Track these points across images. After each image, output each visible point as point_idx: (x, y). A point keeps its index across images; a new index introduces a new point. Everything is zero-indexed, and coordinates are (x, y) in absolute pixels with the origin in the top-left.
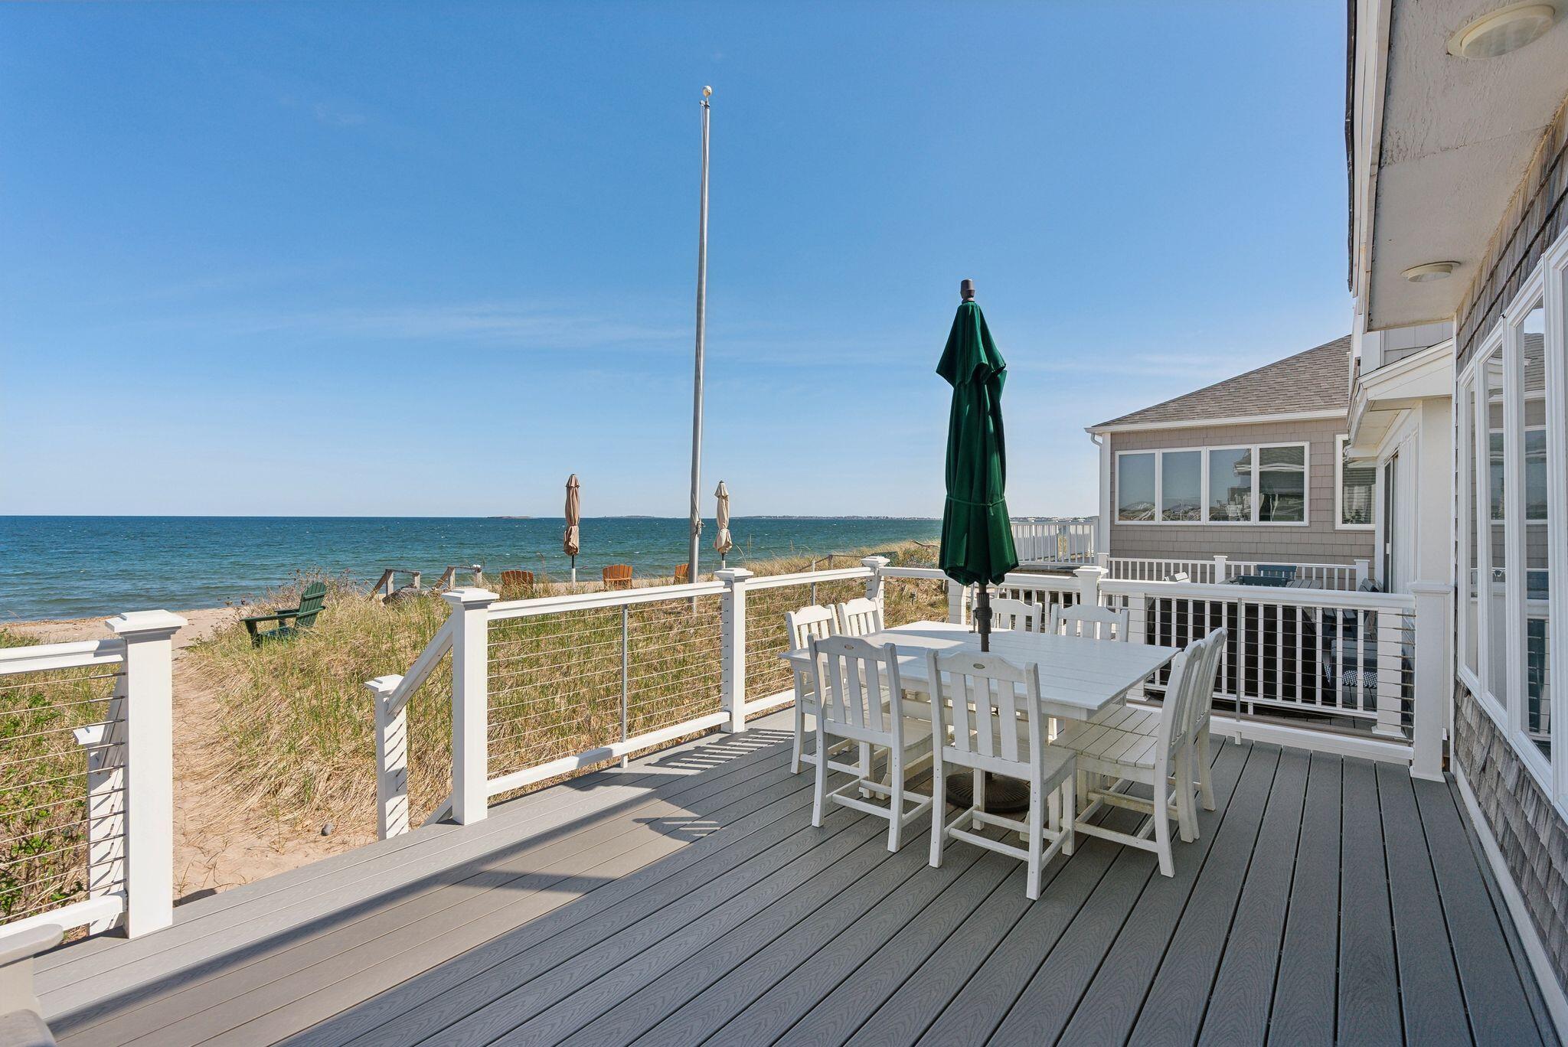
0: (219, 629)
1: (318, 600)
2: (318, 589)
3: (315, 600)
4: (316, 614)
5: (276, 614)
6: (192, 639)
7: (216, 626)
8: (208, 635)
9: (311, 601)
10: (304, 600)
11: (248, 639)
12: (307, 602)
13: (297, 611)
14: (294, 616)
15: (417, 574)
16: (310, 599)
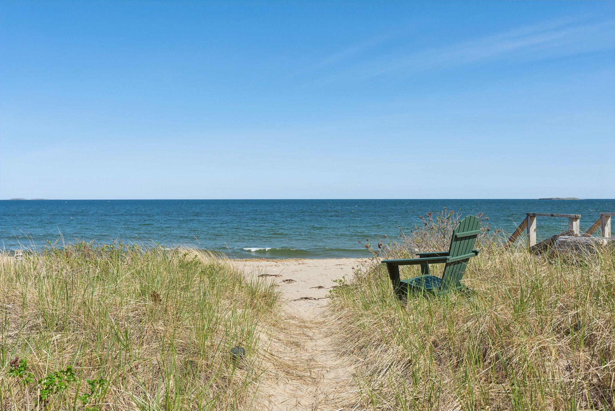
0: (360, 272)
1: (471, 240)
2: (470, 227)
3: (467, 241)
4: (467, 260)
5: (417, 258)
6: (336, 281)
7: (356, 268)
8: (350, 279)
9: (463, 241)
10: (455, 238)
11: (389, 286)
12: (458, 242)
13: (447, 254)
14: (444, 261)
15: (576, 219)
16: (462, 239)
